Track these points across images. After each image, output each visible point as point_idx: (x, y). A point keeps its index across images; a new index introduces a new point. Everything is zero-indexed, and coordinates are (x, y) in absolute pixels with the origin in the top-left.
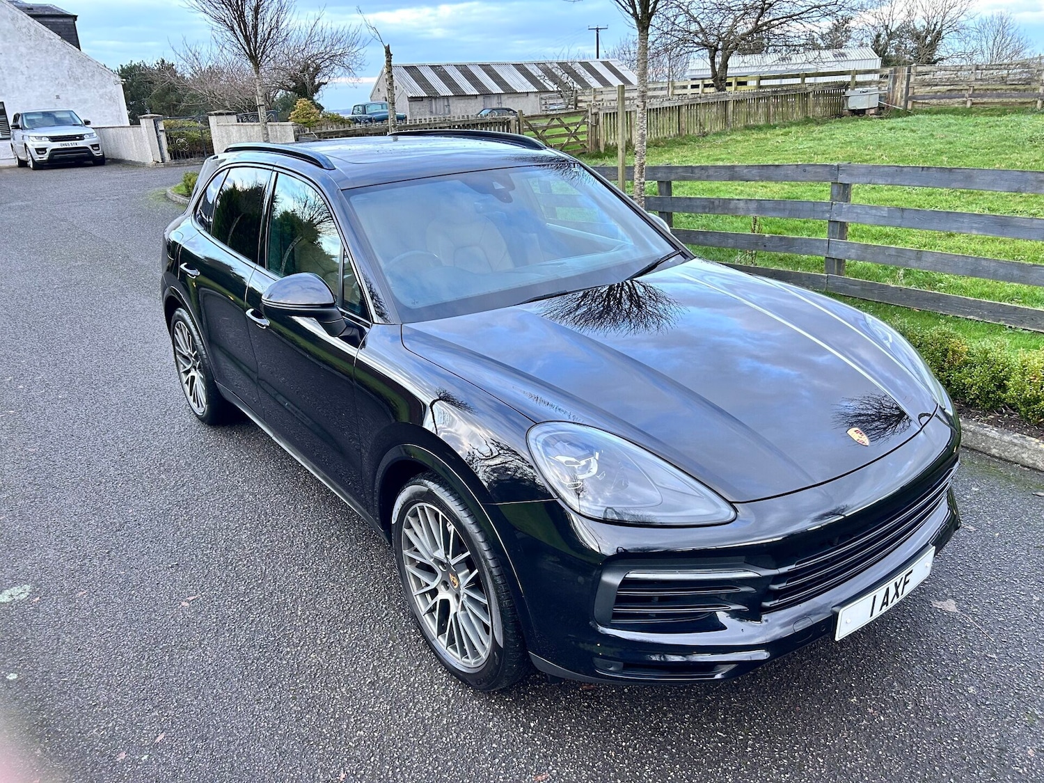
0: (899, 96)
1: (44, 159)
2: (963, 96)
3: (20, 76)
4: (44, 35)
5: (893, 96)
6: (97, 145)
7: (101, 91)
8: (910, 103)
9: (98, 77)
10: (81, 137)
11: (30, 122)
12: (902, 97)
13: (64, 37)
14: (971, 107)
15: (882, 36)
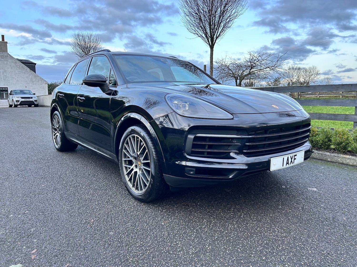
0: (296, 94)
1: (18, 104)
2: (316, 94)
3: (14, 80)
4: (24, 68)
5: (294, 94)
6: (37, 101)
7: (41, 86)
8: (299, 97)
9: (40, 82)
10: (32, 98)
11: (15, 93)
12: (297, 95)
13: (31, 69)
14: (319, 98)
15: (290, 83)
